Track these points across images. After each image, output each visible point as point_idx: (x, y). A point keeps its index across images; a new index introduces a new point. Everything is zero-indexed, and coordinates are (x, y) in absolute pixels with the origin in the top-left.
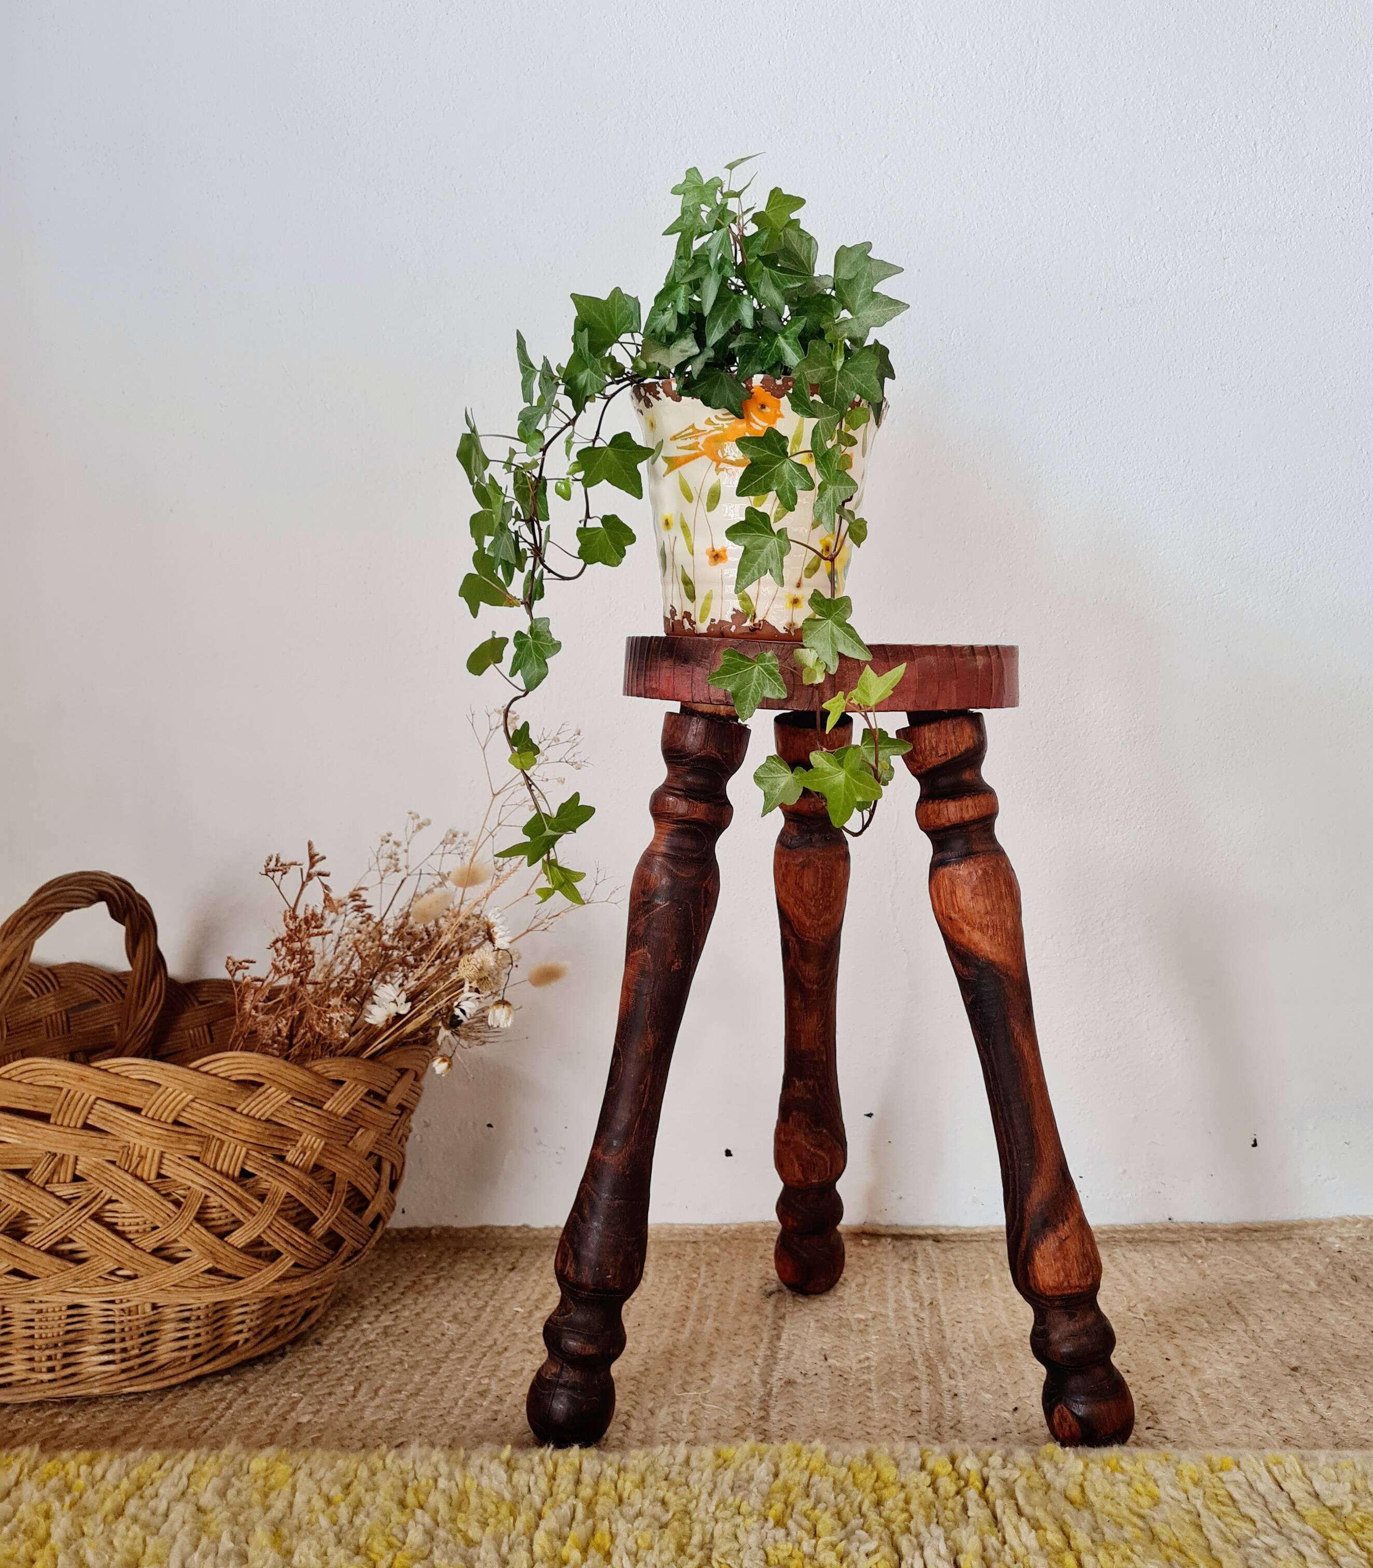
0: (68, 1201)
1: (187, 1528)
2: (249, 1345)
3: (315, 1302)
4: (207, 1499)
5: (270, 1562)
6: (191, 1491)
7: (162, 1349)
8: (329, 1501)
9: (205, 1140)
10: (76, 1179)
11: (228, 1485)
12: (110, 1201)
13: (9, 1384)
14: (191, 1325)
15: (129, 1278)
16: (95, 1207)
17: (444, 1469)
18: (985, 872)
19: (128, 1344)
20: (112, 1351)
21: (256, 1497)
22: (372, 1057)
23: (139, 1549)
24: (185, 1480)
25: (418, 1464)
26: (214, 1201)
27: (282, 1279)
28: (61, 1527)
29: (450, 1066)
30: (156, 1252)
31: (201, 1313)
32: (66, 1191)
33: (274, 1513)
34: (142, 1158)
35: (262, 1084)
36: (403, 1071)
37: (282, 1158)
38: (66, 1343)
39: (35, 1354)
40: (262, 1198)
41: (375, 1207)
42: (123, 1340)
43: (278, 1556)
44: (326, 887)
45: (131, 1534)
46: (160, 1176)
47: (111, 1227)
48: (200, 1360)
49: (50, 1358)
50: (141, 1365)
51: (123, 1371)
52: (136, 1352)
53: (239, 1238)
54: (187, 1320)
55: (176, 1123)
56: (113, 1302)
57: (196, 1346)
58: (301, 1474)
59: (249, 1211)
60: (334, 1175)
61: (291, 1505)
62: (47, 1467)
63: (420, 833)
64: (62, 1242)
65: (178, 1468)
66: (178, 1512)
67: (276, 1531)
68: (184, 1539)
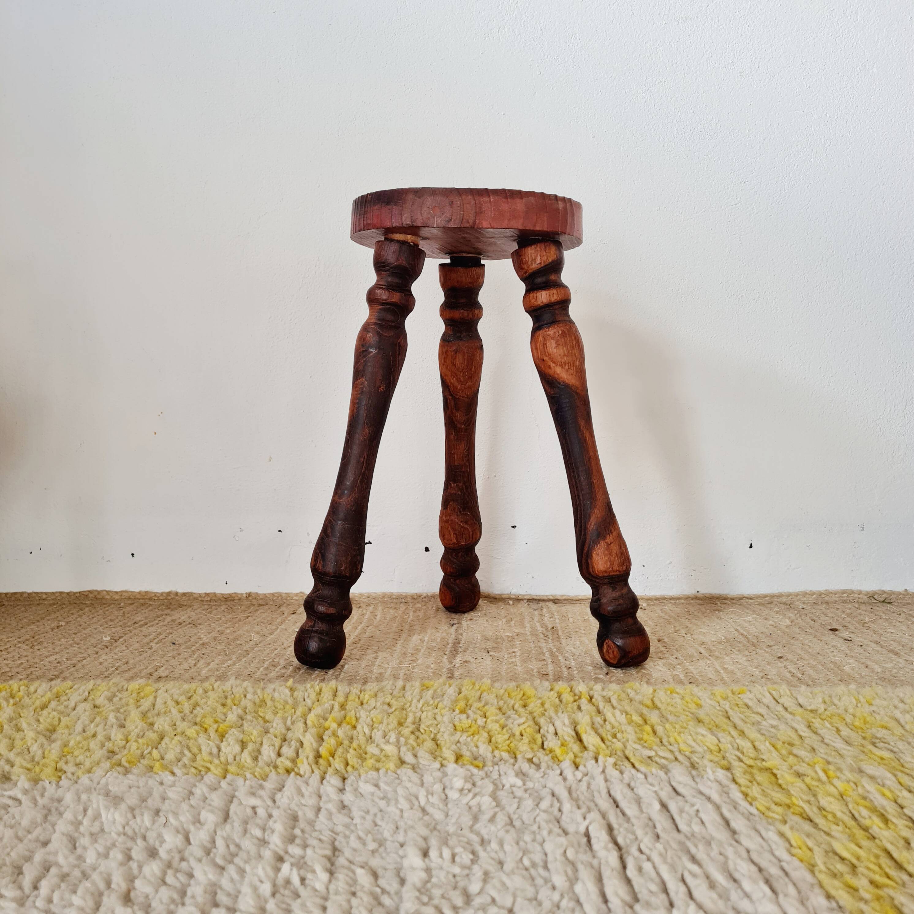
1: (87, 713)
4: (100, 701)
5: (139, 727)
6: (90, 698)
8: (178, 703)
11: (114, 696)
17: (250, 689)
18: (563, 332)
21: (132, 701)
23: (57, 723)
24: (87, 693)
25: (234, 688)
33: (142, 708)
43: (145, 725)
45: (51, 716)
58: (161, 691)
61: (154, 705)
65: (83, 688)
66: (81, 707)
67: (144, 715)
68: (85, 718)
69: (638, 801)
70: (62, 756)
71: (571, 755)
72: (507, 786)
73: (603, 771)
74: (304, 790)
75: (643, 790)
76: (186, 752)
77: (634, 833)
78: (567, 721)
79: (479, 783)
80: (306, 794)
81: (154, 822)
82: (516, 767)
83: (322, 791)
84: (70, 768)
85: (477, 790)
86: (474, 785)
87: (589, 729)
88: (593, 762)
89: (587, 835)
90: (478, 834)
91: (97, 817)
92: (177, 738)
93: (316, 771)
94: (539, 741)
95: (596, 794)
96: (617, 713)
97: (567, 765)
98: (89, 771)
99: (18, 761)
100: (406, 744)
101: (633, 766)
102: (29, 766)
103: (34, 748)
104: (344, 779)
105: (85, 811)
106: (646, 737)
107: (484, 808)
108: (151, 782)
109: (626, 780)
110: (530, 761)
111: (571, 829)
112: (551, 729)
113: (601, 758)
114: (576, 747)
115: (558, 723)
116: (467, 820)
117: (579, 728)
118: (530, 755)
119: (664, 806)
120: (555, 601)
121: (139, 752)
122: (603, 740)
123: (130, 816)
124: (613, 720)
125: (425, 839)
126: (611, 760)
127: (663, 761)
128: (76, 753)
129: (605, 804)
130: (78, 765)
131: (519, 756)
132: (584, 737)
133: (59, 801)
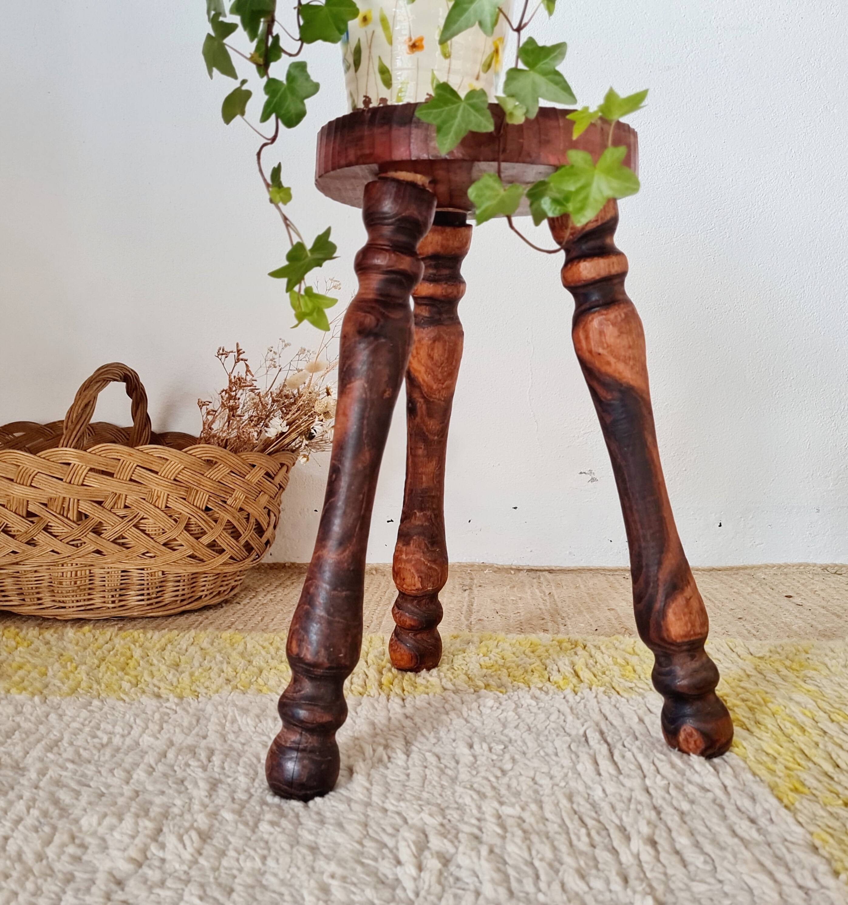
0: (122, 518)
1: (198, 654)
2: (207, 598)
3: (236, 583)
4: (205, 645)
5: (242, 663)
6: (196, 643)
7: (166, 596)
9: (188, 489)
10: (126, 507)
11: (213, 641)
12: (143, 518)
13: (91, 609)
14: (181, 584)
15: (151, 557)
16: (136, 521)
19: (150, 591)
20: (143, 595)
21: (228, 645)
22: (269, 454)
23: (178, 660)
24: (192, 639)
26: (193, 520)
27: (225, 564)
28: (137, 653)
29: (308, 460)
30: (165, 545)
31: (186, 578)
32: (122, 513)
33: (238, 650)
34: (159, 497)
35: (216, 463)
36: (282, 465)
37: (225, 502)
38: (121, 589)
39: (106, 594)
40: (216, 521)
41: (267, 535)
42: (148, 589)
43: (246, 662)
44: (247, 365)
45: (171, 655)
46: (166, 507)
47: (143, 531)
48: (185, 603)
49: (113, 596)
50: (157, 603)
51: (148, 605)
52: (154, 596)
53: (206, 540)
54: (179, 581)
55: (175, 480)
56: (143, 569)
57: (183, 595)
58: (248, 638)
59: (210, 526)
60: (249, 514)
61: (246, 648)
62: (122, 634)
63: (286, 349)
64: (118, 538)
65: (187, 636)
66: (192, 649)
67: (242, 655)
68: (198, 658)
69: (622, 716)
70: (193, 682)
71: (571, 685)
72: (525, 705)
73: (596, 697)
74: (376, 705)
75: (624, 709)
76: (283, 680)
77: (619, 735)
78: (567, 663)
79: (504, 703)
80: (379, 708)
81: (275, 725)
82: (531, 692)
83: (389, 707)
84: (202, 690)
85: (502, 707)
86: (500, 704)
87: (584, 668)
88: (588, 690)
89: (585, 735)
90: (507, 736)
91: (234, 721)
92: (273, 671)
93: (382, 694)
94: (547, 676)
95: (591, 711)
96: (606, 657)
97: (568, 692)
98: (217, 691)
99: (162, 685)
100: (445, 677)
101: (618, 693)
102: (171, 688)
103: (170, 677)
104: (403, 700)
105: (225, 717)
106: (627, 674)
107: (509, 719)
108: (264, 699)
109: (613, 703)
110: (541, 689)
111: (574, 732)
112: (555, 667)
113: (594, 688)
114: (575, 680)
115: (560, 663)
116: (498, 727)
117: (576, 667)
118: (540, 685)
119: (641, 720)
120: (550, 571)
121: (248, 680)
122: (595, 676)
123: (257, 720)
124: (602, 662)
125: (470, 737)
126: (603, 689)
127: (641, 690)
128: (202, 680)
129: (597, 717)
130: (207, 688)
131: (532, 686)
132: (581, 674)
133: (203, 711)
